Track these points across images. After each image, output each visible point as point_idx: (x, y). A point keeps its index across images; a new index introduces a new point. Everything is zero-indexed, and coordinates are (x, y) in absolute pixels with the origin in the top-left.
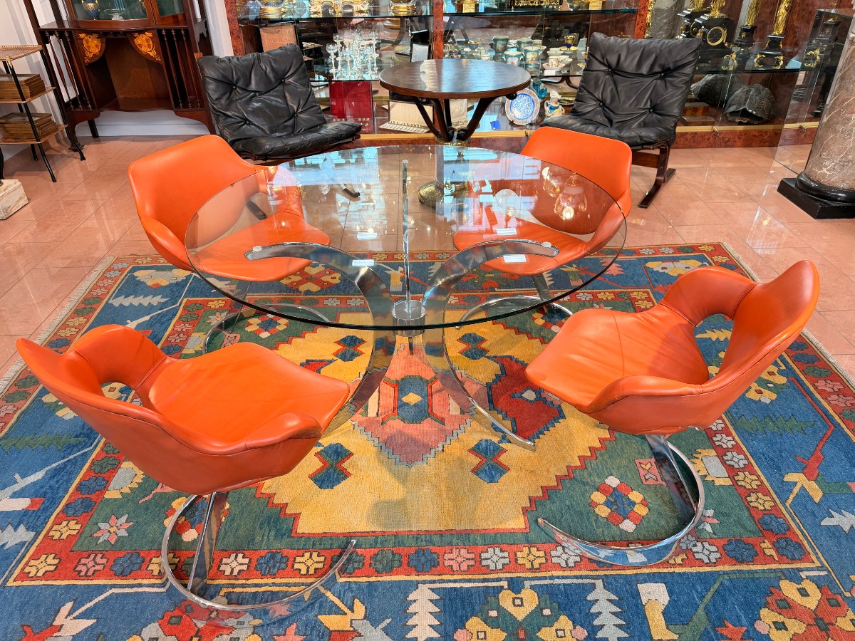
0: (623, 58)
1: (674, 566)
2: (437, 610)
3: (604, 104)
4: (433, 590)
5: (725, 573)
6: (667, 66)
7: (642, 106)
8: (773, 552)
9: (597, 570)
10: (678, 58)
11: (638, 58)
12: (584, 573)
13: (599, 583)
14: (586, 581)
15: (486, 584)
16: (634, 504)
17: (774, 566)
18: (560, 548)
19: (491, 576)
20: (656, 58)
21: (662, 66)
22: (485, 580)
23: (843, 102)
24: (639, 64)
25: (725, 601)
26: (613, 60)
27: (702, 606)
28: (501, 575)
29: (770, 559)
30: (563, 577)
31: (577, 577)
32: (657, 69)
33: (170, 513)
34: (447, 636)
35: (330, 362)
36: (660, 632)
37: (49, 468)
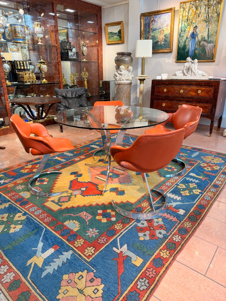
0: (67, 94)
1: (188, 170)
2: (175, 195)
3: (67, 107)
4: (169, 193)
5: (194, 168)
6: (79, 95)
7: (77, 106)
8: (194, 163)
10: (82, 92)
11: (71, 94)
12: (182, 178)
14: (184, 178)
15: (174, 188)
16: (171, 167)
17: (197, 164)
19: (172, 186)
20: (76, 93)
21: (78, 95)
22: (173, 187)
23: (120, 97)
24: (72, 95)
25: (200, 170)
26: (64, 95)
27: (199, 172)
28: (174, 185)
29: (195, 164)
30: (181, 180)
32: (77, 96)
33: (100, 220)
34: (182, 196)
35: (77, 179)
36: (201, 177)
37: (40, 241)
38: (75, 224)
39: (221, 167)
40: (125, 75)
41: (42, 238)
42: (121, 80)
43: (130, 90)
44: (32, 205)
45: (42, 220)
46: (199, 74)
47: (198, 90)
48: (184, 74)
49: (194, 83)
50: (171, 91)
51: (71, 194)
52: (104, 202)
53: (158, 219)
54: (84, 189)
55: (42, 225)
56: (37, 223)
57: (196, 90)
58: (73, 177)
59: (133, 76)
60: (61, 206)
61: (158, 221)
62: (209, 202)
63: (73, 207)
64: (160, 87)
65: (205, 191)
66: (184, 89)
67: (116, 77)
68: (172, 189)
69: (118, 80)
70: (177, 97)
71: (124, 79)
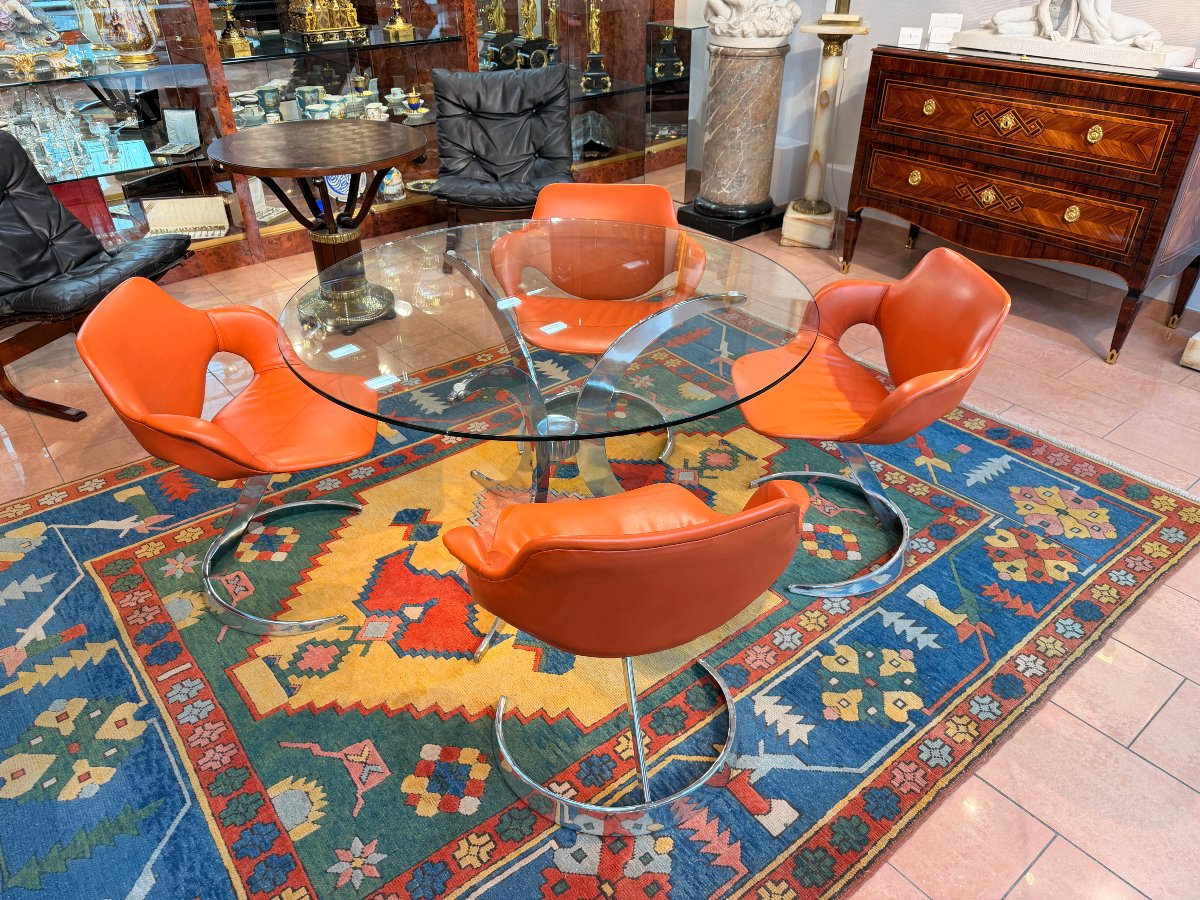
0: (483, 98)
1: (913, 567)
2: (790, 708)
3: (478, 156)
4: (768, 694)
5: (949, 553)
6: (537, 101)
7: (525, 152)
8: (961, 522)
9: (868, 602)
10: (548, 90)
11: (500, 95)
12: (863, 609)
13: (880, 610)
14: (870, 614)
15: (803, 663)
16: (839, 537)
17: (971, 531)
18: (825, 601)
19: (801, 654)
20: (522, 92)
21: (530, 101)
22: (799, 661)
23: (725, 115)
24: (505, 101)
25: (968, 573)
26: (471, 100)
27: (959, 585)
28: (808, 648)
29: (964, 529)
30: (853, 621)
31: (861, 615)
32: (527, 105)
33: (412, 801)
34: (820, 722)
35: (411, 550)
36: (954, 619)
37: (149, 864)
38: (308, 804)
39: (1082, 566)
40: (756, 10)
41: (163, 852)
42: (732, 36)
43: (778, 84)
44: (188, 665)
45: (196, 753)
46: (1113, 37)
47: (1088, 124)
48: (1040, 26)
49: (1073, 84)
50: (959, 115)
51: (357, 630)
52: (465, 702)
53: (656, 839)
54: (414, 613)
55: (187, 780)
56: (171, 771)
57: (1079, 122)
58: (395, 539)
59: (798, 12)
60: (290, 691)
61: (653, 854)
62: (933, 773)
63: (334, 707)
64: (909, 89)
65: (939, 711)
66: (1021, 115)
67: (714, 20)
68: (789, 673)
69: (722, 32)
70: (980, 146)
71: (748, 28)
